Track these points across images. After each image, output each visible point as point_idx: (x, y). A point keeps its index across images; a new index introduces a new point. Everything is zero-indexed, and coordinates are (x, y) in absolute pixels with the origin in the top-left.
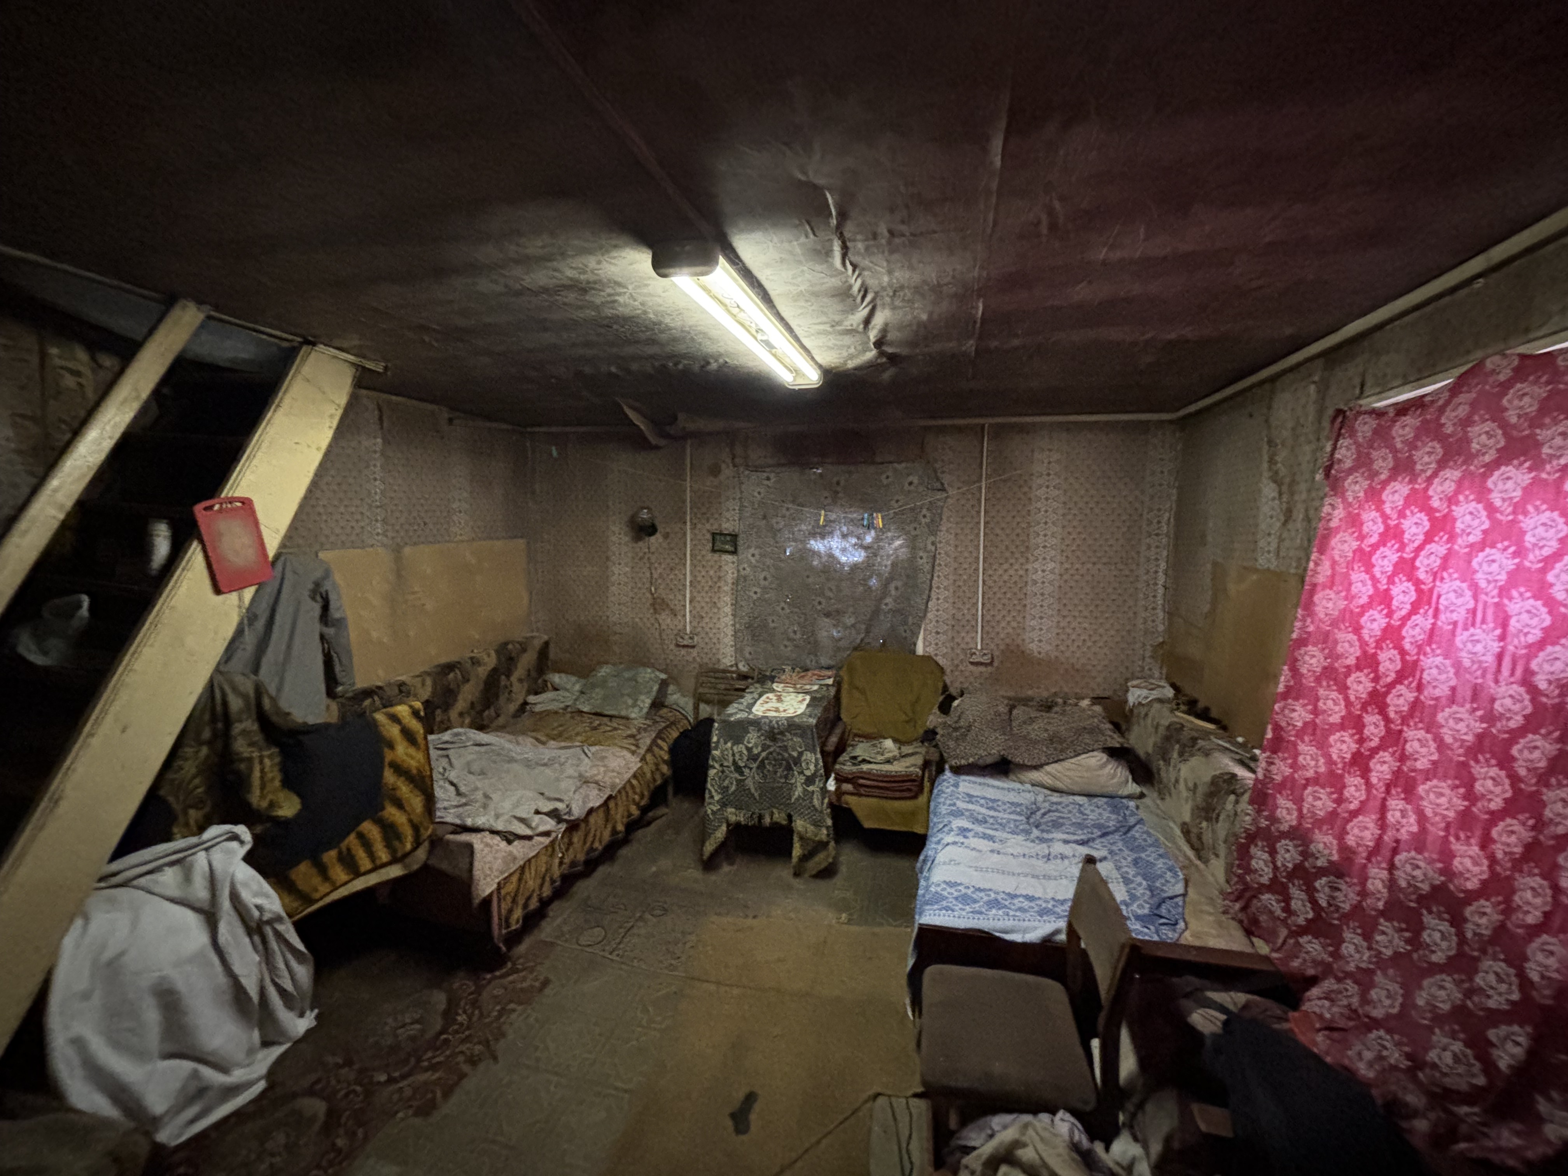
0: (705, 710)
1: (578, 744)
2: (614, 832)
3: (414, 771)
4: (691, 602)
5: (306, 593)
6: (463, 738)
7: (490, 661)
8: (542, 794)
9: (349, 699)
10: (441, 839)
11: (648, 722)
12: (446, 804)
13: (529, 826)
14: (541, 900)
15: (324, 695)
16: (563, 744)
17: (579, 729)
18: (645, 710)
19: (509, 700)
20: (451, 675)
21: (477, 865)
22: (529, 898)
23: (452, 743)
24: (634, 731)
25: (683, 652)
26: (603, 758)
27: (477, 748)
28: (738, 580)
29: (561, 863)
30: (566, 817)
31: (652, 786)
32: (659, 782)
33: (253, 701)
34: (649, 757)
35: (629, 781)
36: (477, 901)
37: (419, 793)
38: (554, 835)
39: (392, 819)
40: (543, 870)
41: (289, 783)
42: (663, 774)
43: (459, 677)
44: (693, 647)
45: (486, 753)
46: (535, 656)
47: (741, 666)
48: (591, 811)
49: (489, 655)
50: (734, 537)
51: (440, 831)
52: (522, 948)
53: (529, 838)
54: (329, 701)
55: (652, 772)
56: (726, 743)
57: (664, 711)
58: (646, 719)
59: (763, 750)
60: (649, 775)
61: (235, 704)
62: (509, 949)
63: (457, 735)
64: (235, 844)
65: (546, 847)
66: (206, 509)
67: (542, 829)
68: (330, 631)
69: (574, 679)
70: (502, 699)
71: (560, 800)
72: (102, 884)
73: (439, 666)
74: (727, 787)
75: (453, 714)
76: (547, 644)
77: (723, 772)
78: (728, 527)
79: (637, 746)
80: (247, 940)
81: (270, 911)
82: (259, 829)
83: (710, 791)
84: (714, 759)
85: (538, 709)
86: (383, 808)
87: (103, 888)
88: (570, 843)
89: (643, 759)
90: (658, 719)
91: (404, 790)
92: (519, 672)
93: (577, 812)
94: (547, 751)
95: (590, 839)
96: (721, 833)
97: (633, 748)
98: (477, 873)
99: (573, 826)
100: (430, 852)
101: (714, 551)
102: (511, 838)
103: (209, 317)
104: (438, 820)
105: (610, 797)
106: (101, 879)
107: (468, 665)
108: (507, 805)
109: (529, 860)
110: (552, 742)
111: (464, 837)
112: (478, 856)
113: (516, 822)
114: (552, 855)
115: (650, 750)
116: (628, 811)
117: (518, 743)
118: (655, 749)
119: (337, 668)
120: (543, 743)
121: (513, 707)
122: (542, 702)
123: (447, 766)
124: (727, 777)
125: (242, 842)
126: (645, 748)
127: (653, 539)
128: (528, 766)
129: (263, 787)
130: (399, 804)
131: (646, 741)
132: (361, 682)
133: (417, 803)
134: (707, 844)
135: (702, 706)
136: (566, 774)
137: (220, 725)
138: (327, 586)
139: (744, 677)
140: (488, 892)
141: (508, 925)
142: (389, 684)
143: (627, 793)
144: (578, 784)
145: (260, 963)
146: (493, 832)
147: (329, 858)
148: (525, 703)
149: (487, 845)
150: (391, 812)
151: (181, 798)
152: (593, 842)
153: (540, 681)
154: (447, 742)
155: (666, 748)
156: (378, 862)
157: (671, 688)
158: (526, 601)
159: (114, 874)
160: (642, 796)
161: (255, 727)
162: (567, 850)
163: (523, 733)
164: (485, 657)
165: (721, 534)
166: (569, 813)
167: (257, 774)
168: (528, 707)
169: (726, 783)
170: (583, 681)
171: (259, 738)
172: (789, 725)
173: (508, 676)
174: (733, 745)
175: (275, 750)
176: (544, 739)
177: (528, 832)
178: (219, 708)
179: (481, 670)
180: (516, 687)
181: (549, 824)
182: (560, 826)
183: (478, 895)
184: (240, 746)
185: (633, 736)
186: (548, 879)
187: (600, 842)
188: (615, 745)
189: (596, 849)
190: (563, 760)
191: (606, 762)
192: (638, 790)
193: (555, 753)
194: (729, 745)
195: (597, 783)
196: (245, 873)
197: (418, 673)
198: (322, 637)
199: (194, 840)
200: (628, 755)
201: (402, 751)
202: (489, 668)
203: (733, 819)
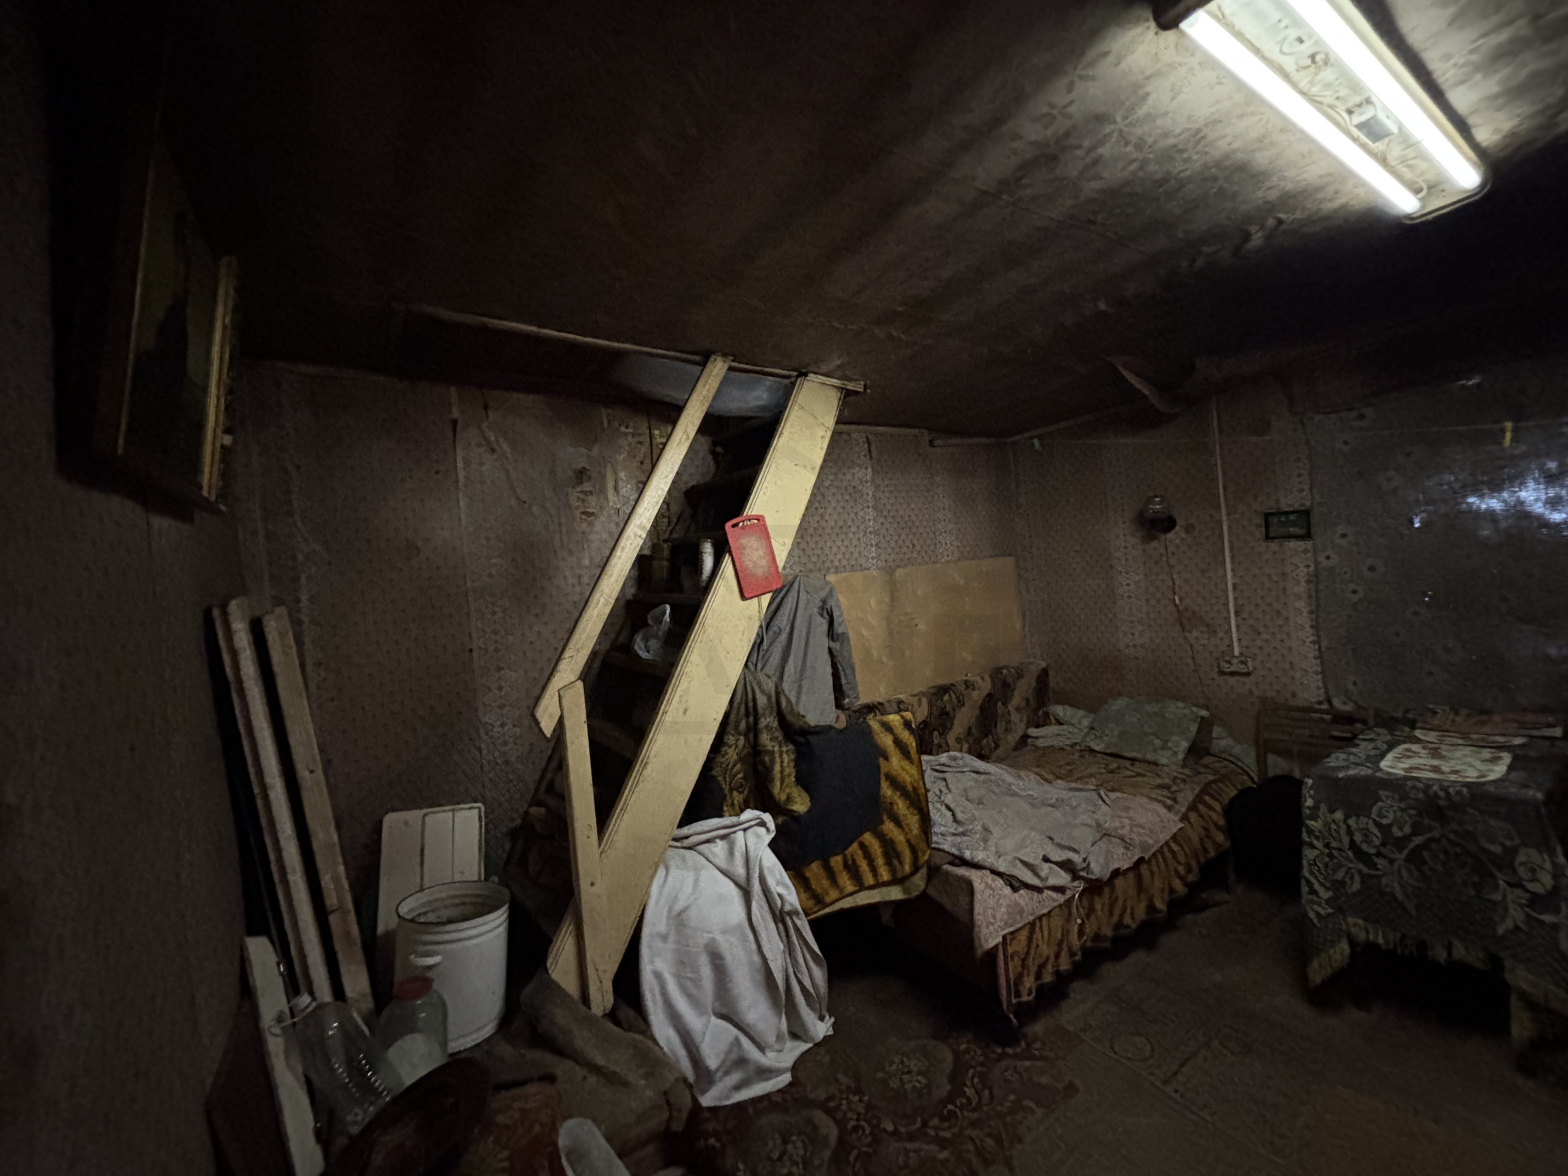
0: (1277, 765)
1: (1093, 787)
2: (1151, 908)
3: (910, 788)
4: (1237, 613)
5: (816, 610)
6: (961, 762)
7: (986, 686)
8: (1051, 838)
9: (855, 712)
10: (938, 868)
11: (1187, 771)
12: (942, 829)
13: (1036, 874)
14: (1057, 973)
15: (834, 708)
16: (1073, 785)
17: (1094, 769)
18: (1181, 756)
19: (1007, 730)
20: (946, 697)
21: (978, 908)
22: (1041, 967)
23: (949, 766)
24: (1167, 781)
25: (1232, 680)
26: (1127, 809)
27: (973, 775)
28: (1317, 573)
29: (1081, 933)
30: (1083, 874)
31: (1202, 859)
32: (1212, 854)
33: (774, 699)
34: (1193, 816)
35: (1167, 843)
36: (979, 952)
37: (915, 812)
38: (1069, 894)
39: (890, 835)
40: (1059, 936)
41: (801, 780)
42: (1217, 845)
43: (954, 699)
44: (1248, 674)
45: (984, 782)
46: (1034, 683)
47: (1336, 702)
48: (1116, 873)
49: (983, 679)
50: (1305, 514)
51: (937, 859)
52: (1038, 1028)
53: (1039, 890)
54: (839, 712)
55: (1201, 840)
56: (1332, 811)
57: (1207, 760)
58: (1184, 766)
59: (1415, 833)
60: (1196, 841)
61: (762, 700)
62: (1022, 1024)
63: (955, 759)
64: (762, 830)
65: (1060, 906)
66: (734, 526)
67: (1052, 881)
68: (836, 646)
69: (1081, 713)
70: (1001, 727)
71: (1075, 851)
72: (678, 844)
73: (934, 687)
74: (1342, 883)
75: (951, 738)
76: (1045, 671)
77: (1331, 856)
78: (1289, 501)
79: (1175, 800)
80: (772, 925)
81: (791, 904)
82: (780, 819)
83: (1309, 884)
84: (1310, 832)
85: (1041, 743)
86: (882, 822)
87: (676, 847)
88: (1091, 910)
89: (1184, 818)
90: (1202, 770)
91: (901, 806)
92: (1017, 699)
93: (1098, 869)
94: (1056, 791)
95: (1117, 911)
96: (1341, 952)
97: (1169, 802)
98: (979, 918)
99: (1094, 888)
100: (929, 879)
101: (1268, 537)
102: (1017, 884)
103: (731, 369)
104: (933, 846)
105: (1141, 860)
106: (675, 839)
107: (962, 688)
108: (1008, 844)
109: (1040, 918)
110: (1060, 782)
111: (962, 871)
112: (978, 896)
113: (1020, 865)
114: (1069, 918)
115: (1192, 807)
116: (1170, 885)
117: (1020, 777)
118: (1201, 807)
119: (844, 681)
120: (1049, 782)
121: (1013, 738)
122: (1046, 736)
123: (945, 790)
124: (1340, 866)
125: (768, 830)
126: (1186, 804)
127: (1170, 535)
128: (1033, 805)
129: (782, 781)
130: (898, 823)
131: (1187, 796)
132: (865, 698)
133: (913, 821)
134: (1315, 964)
135: (1271, 758)
136: (1078, 821)
137: (751, 719)
138: (831, 603)
139: (1348, 719)
140: (992, 943)
141: (1018, 995)
142: (889, 702)
143: (1165, 859)
144: (1098, 836)
145: (784, 952)
146: (994, 872)
147: (836, 861)
148: (1025, 737)
149: (989, 886)
150: (889, 827)
151: (728, 780)
152: (1122, 915)
153: (1041, 713)
154: (944, 765)
155: (1218, 808)
156: (881, 881)
157: (1217, 731)
158: (1018, 626)
159: (687, 837)
160: (1189, 870)
161: (775, 724)
162: (1088, 916)
163: (1025, 767)
164: (978, 679)
165: (1280, 513)
166: (1087, 868)
167: (777, 768)
168: (1029, 740)
169: (1340, 875)
170: (1093, 715)
171: (779, 734)
172: (1473, 796)
173: (1005, 704)
174: (1347, 817)
175: (791, 747)
176: (1050, 777)
177: (1035, 882)
178: (751, 704)
179: (975, 694)
180: (1015, 717)
181: (1062, 878)
182: (1076, 884)
183: (981, 946)
184: (765, 739)
185: (1167, 787)
186: (1065, 947)
187: (1133, 918)
188: (1142, 794)
189: (1128, 927)
190: (1074, 803)
191: (1132, 813)
192: (1181, 858)
193: (1066, 795)
194: (1339, 815)
195: (1122, 839)
196: (770, 861)
197: (915, 692)
198: (830, 651)
199: (734, 819)
200: (1163, 811)
201: (896, 763)
202: (985, 693)
203: (1361, 936)
